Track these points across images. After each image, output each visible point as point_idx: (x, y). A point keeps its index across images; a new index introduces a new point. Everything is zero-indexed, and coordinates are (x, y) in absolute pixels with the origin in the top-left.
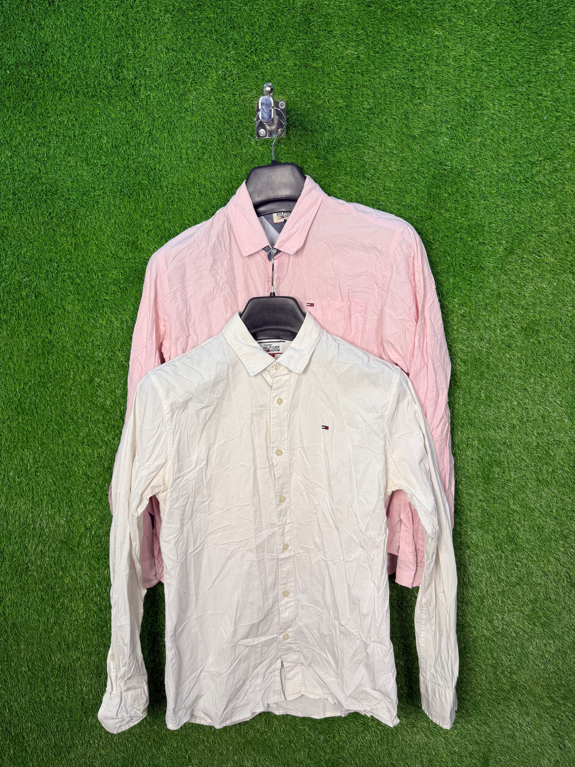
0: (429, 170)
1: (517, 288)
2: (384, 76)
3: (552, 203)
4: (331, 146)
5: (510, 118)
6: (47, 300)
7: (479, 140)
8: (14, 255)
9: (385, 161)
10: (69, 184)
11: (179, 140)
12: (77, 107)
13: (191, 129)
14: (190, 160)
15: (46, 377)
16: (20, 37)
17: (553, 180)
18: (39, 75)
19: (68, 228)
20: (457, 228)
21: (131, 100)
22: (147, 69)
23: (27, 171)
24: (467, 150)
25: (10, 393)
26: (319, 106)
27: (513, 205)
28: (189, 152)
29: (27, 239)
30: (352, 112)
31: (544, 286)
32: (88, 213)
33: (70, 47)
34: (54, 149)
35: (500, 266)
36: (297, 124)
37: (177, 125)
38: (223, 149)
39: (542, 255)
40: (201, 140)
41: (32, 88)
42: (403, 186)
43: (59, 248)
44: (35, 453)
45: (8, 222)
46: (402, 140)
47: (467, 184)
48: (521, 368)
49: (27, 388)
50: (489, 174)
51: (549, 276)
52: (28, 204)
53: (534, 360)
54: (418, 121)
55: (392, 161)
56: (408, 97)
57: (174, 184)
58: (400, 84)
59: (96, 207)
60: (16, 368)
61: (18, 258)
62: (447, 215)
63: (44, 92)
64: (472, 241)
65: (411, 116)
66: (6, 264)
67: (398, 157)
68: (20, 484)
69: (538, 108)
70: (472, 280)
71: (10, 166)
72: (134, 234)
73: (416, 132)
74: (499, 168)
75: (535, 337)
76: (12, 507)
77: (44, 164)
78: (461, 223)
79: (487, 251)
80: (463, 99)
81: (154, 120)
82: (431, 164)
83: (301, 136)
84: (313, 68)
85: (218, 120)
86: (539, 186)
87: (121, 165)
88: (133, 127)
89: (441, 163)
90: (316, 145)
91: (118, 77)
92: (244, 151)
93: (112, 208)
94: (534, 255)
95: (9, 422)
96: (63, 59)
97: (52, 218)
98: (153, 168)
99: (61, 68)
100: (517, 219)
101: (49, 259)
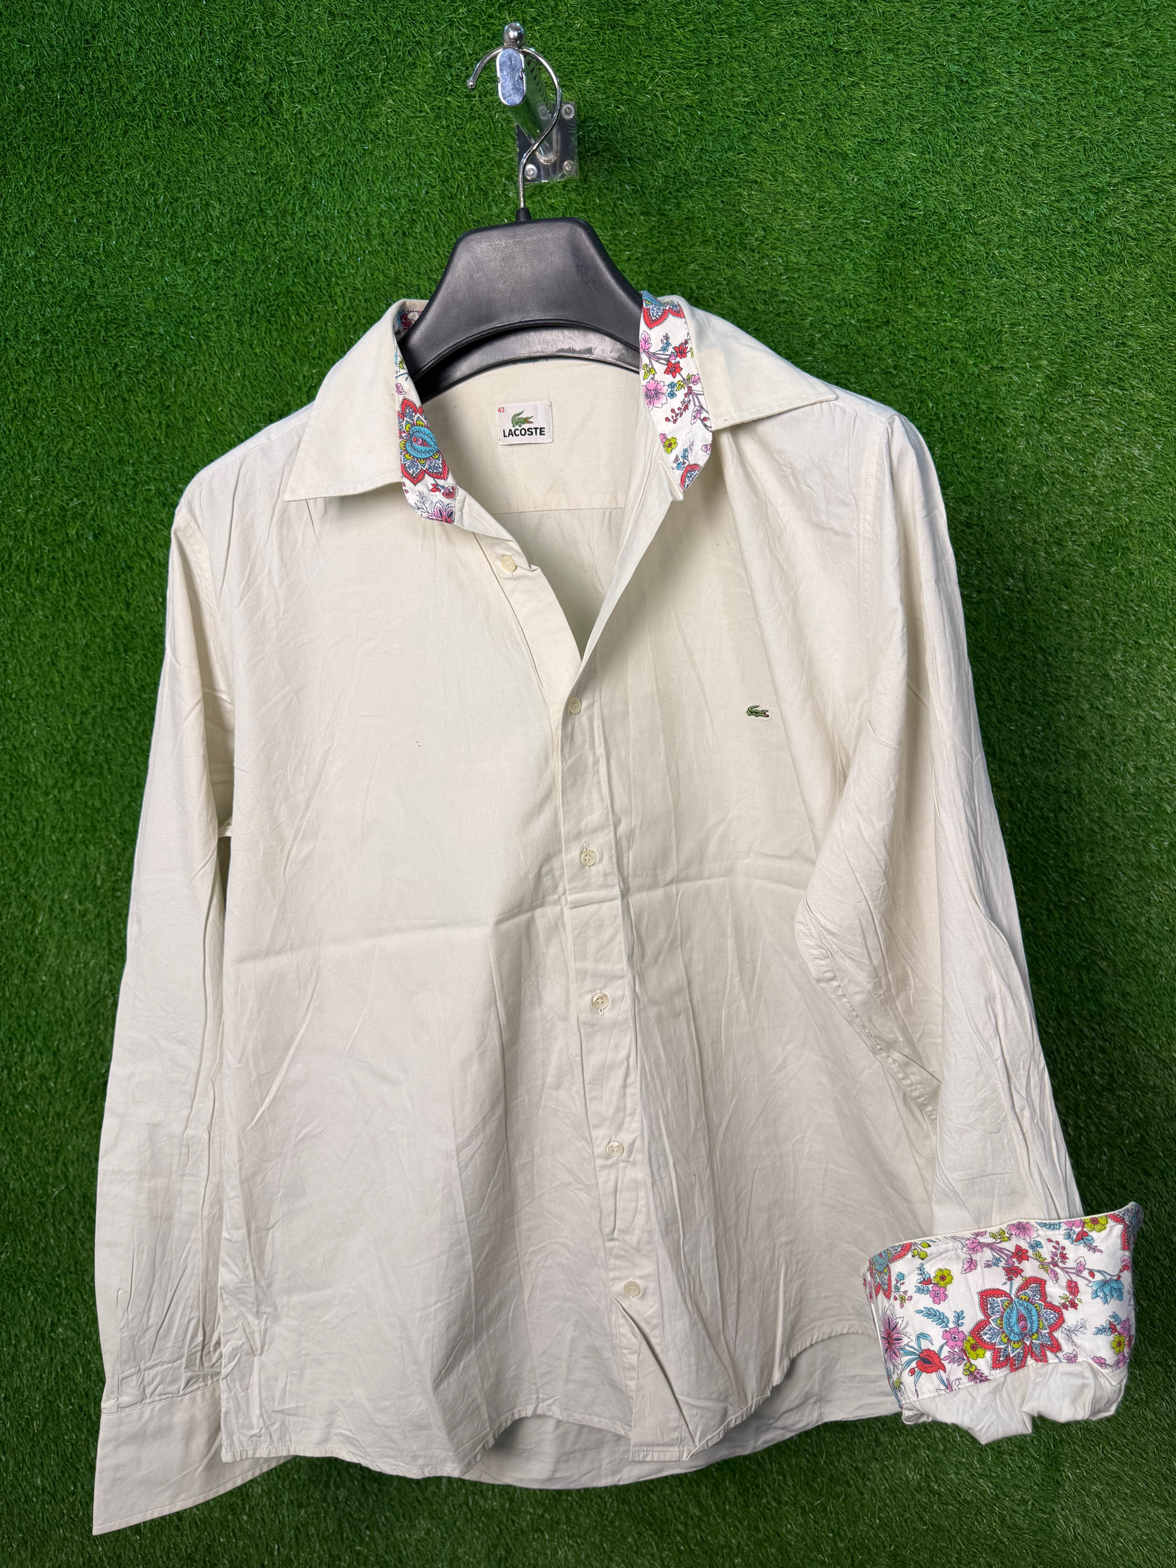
0: (878, 221)
1: (1077, 460)
2: (775, 33)
3: (1144, 274)
4: (672, 188)
5: (1045, 98)
6: (118, 541)
7: (982, 150)
8: (49, 456)
9: (785, 211)
10: (149, 304)
11: (364, 198)
12: (158, 149)
13: (386, 175)
14: (386, 237)
15: (124, 698)
16: (41, 14)
17: (1143, 225)
18: (82, 89)
19: (152, 392)
20: (944, 340)
21: (265, 125)
22: (292, 58)
23: (68, 283)
24: (957, 173)
25: (55, 733)
26: (644, 108)
27: (1061, 282)
28: (385, 221)
29: (72, 421)
30: (712, 114)
31: (1136, 452)
32: (190, 360)
33: (141, 27)
34: (119, 237)
35: (1038, 415)
36: (600, 147)
37: (358, 168)
38: (452, 211)
39: (1127, 386)
40: (406, 196)
41: (70, 117)
42: (828, 260)
43: (136, 436)
44: (111, 853)
45: (36, 390)
46: (820, 165)
47: (960, 246)
48: (1093, 629)
49: (87, 722)
50: (1006, 220)
51: (1145, 430)
52: (71, 351)
53: (1121, 611)
54: (852, 121)
55: (800, 209)
56: (827, 73)
57: (357, 289)
58: (808, 48)
59: (205, 347)
60: (66, 682)
61: (58, 461)
62: (921, 313)
63: (94, 123)
64: (976, 365)
65: (834, 113)
66: (35, 473)
67: (813, 199)
68: (84, 916)
69: (1105, 73)
70: (982, 447)
71: (34, 276)
72: (281, 397)
73: (848, 145)
74: (1028, 206)
75: (1120, 564)
76: (71, 962)
77: (101, 268)
78: (952, 329)
79: (1010, 384)
80: (942, 65)
81: (311, 162)
82: (882, 208)
83: (610, 172)
84: (629, 27)
85: (439, 151)
86: (1115, 238)
87: (250, 259)
88: (270, 179)
89: (902, 206)
90: (641, 187)
91: (237, 79)
92: (495, 210)
93: (237, 347)
94: (1110, 388)
95: (56, 792)
96: (127, 53)
97: (120, 376)
98: (313, 259)
99: (125, 72)
100: (1069, 312)
101: (117, 459)
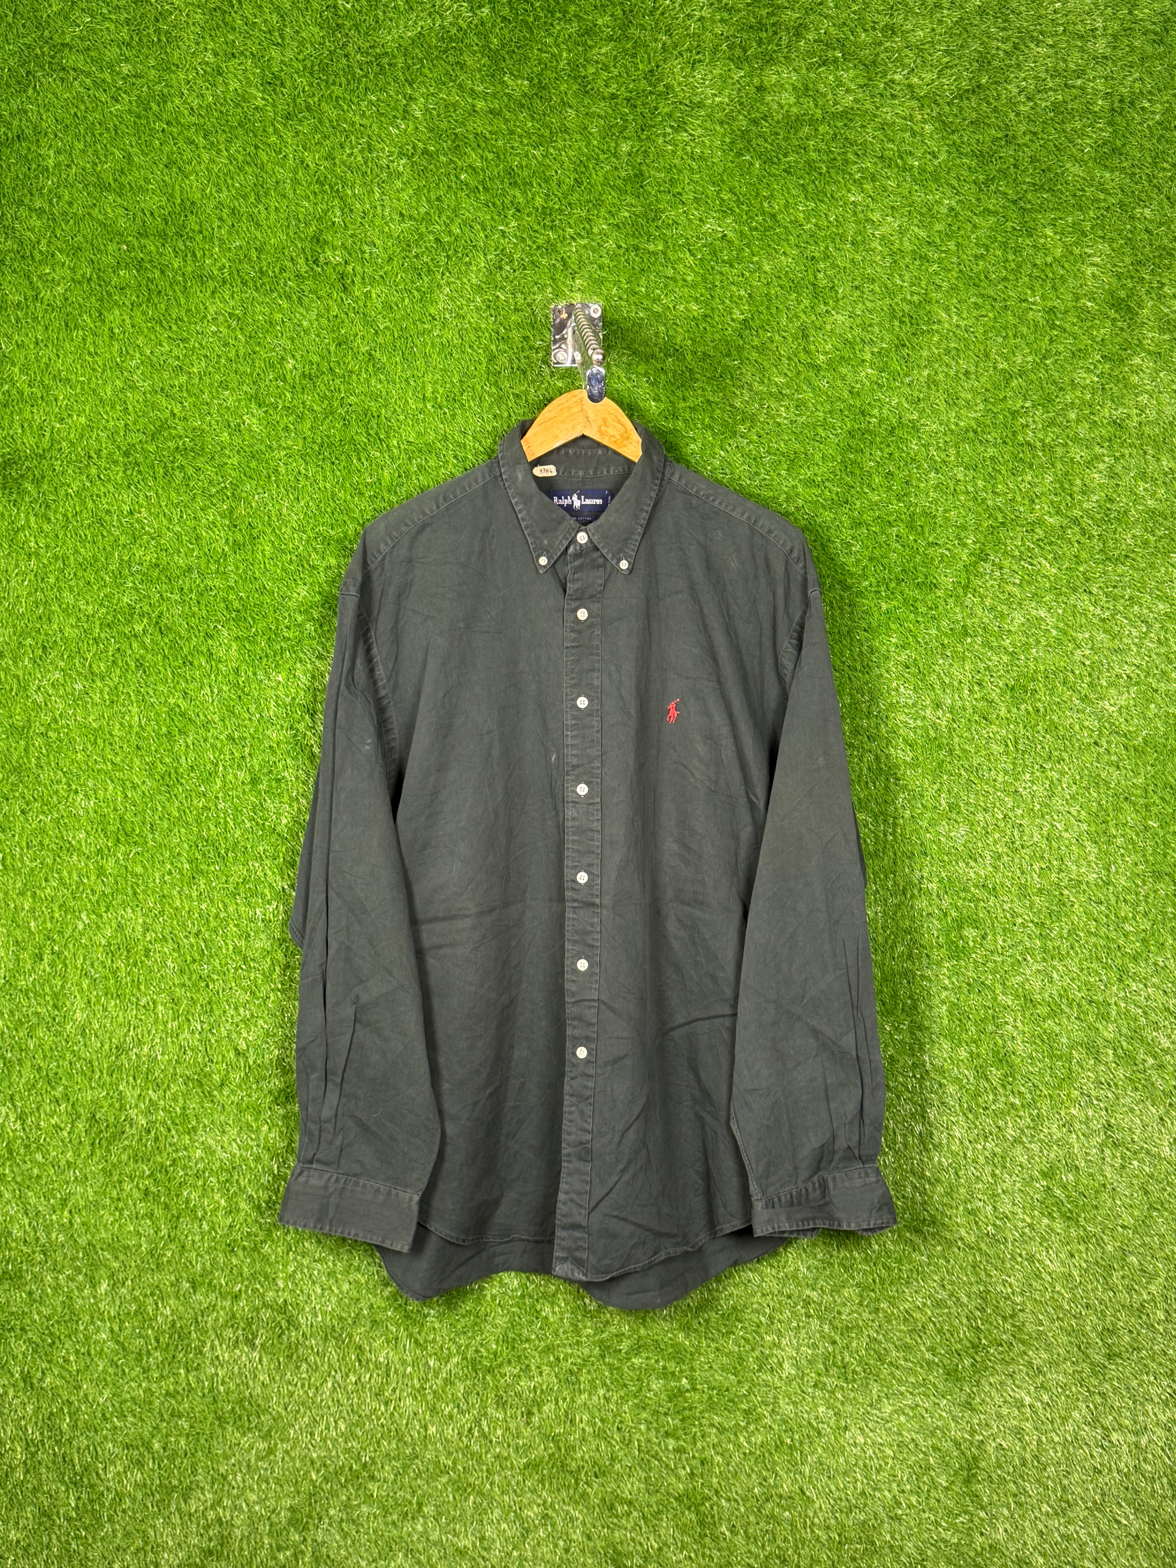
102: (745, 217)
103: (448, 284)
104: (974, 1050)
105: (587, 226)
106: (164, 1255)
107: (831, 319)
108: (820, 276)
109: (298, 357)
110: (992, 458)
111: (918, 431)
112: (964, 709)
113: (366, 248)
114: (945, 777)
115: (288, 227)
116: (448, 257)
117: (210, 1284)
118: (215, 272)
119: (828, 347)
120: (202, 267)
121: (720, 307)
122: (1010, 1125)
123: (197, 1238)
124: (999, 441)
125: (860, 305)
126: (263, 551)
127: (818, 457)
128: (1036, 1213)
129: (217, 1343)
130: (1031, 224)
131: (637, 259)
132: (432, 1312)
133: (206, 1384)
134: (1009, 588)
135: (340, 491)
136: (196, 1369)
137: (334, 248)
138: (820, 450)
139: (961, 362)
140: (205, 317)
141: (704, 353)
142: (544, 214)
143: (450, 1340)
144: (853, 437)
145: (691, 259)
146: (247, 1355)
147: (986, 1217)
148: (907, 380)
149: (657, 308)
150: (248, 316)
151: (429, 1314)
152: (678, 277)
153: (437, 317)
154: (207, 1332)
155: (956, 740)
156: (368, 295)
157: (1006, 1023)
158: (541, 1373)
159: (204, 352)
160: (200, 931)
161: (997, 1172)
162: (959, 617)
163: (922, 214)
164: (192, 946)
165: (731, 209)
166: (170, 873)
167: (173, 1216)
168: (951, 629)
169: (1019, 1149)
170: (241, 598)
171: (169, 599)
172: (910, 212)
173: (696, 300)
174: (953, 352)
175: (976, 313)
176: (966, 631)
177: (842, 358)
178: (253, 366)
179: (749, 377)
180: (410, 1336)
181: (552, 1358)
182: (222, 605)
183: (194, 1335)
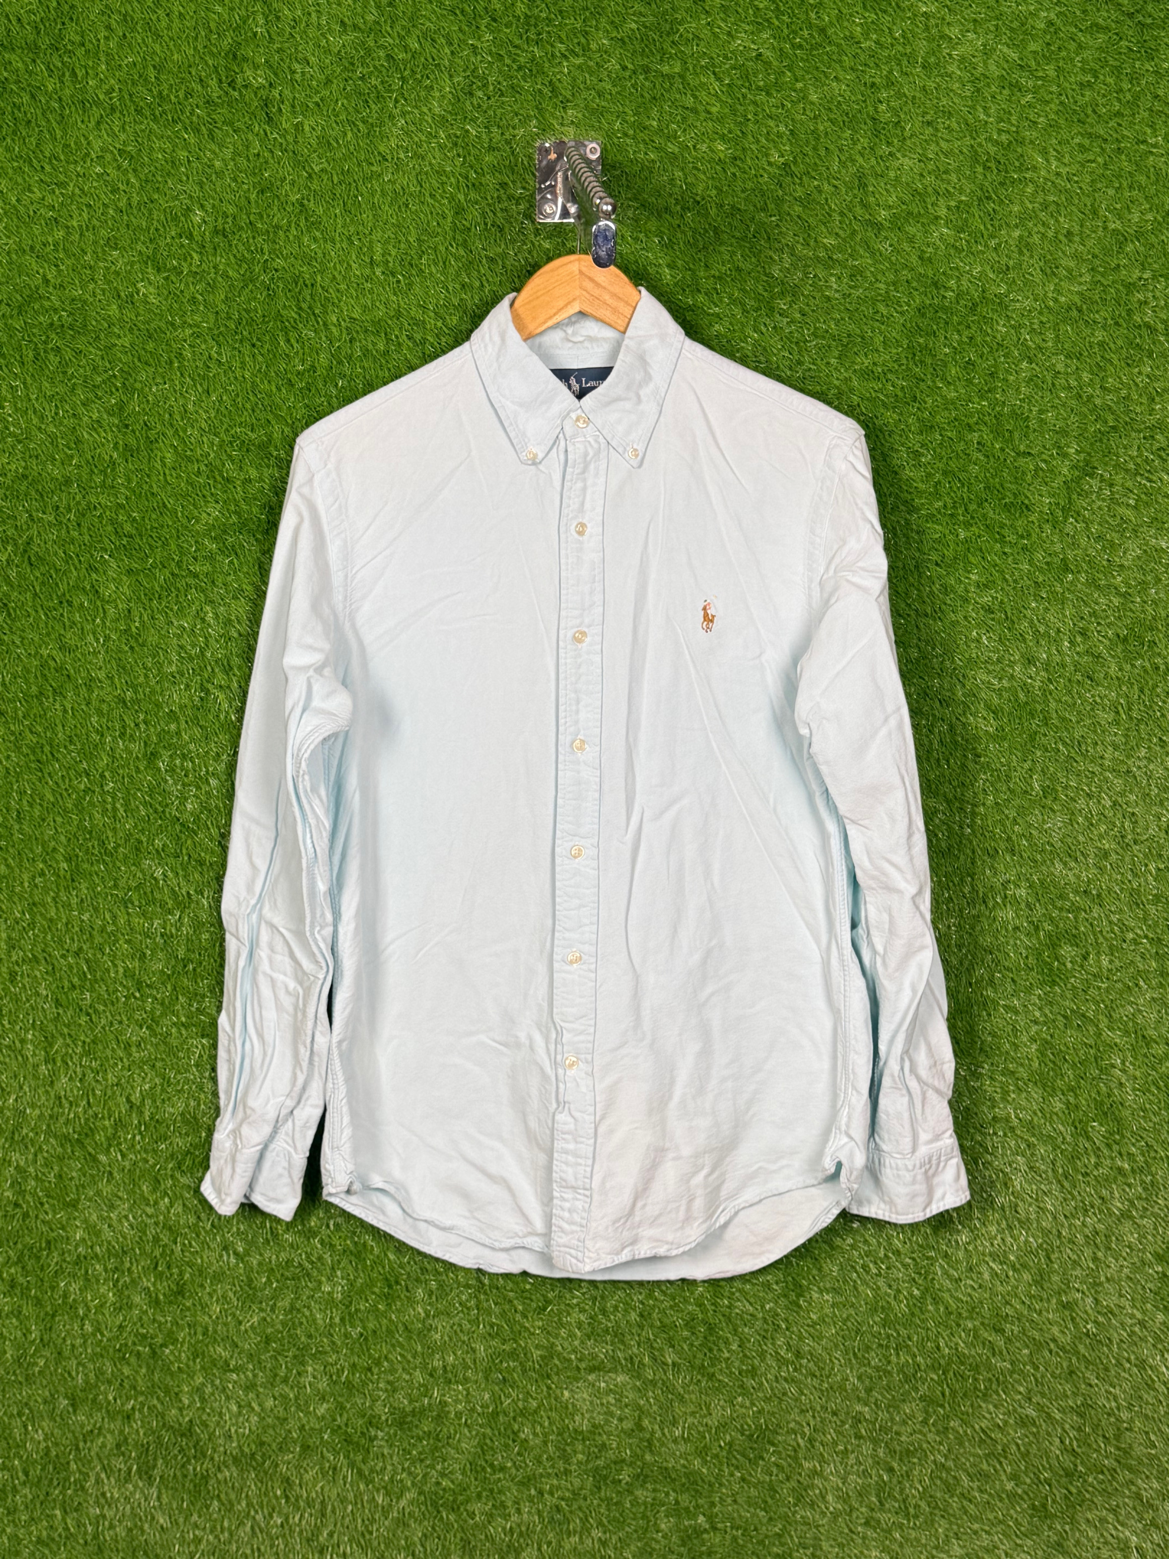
102: (785, 31)
103: (404, 114)
104: (1072, 1100)
105: (583, 40)
106: (36, 1364)
107: (897, 164)
108: (883, 107)
109: (209, 208)
110: (1101, 344)
111: (1006, 307)
112: (1064, 666)
113: (297, 67)
114: (1039, 753)
115: (196, 38)
116: (403, 79)
117: (94, 1400)
118: (101, 97)
119: (892, 200)
120: (83, 90)
121: (753, 147)
122: (1117, 1195)
123: (79, 1341)
124: (1110, 322)
125: (933, 147)
126: (162, 459)
127: (878, 340)
128: (1149, 1306)
129: (103, 1475)
130: (1152, 44)
131: (647, 84)
132: (380, 1434)
133: (90, 1529)
134: (1121, 510)
135: (262, 382)
136: (76, 1510)
137: (256, 67)
138: (881, 333)
139: (1062, 220)
140: (88, 155)
141: (733, 207)
142: (528, 24)
143: (403, 1469)
144: (923, 315)
145: (716, 85)
146: (142, 1492)
147: (1086, 1312)
148: (993, 243)
149: (672, 148)
150: (144, 153)
151: (376, 1437)
152: (700, 108)
153: (389, 157)
154: (90, 1462)
155: (1053, 705)
156: (299, 127)
157: (1113, 1066)
158: (519, 1511)
159: (85, 200)
160: (81, 949)
161: (1100, 1254)
162: (1058, 547)
163: (1012, 30)
164: (71, 967)
165: (767, 20)
166: (42, 874)
167: (47, 1314)
168: (1047, 563)
169: (1127, 1225)
170: (134, 519)
171: (40, 520)
172: (997, 26)
173: (723, 137)
174: (1052, 208)
175: (1080, 157)
176: (1066, 565)
177: (910, 213)
178: (150, 218)
179: (789, 239)
180: (352, 1465)
181: (533, 1492)
182: (110, 528)
183: (73, 1466)
